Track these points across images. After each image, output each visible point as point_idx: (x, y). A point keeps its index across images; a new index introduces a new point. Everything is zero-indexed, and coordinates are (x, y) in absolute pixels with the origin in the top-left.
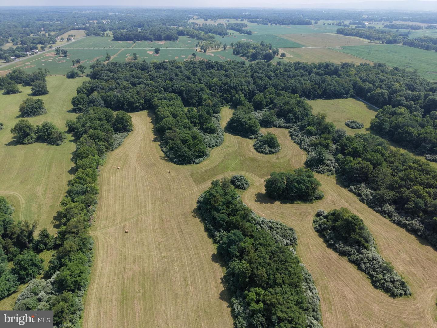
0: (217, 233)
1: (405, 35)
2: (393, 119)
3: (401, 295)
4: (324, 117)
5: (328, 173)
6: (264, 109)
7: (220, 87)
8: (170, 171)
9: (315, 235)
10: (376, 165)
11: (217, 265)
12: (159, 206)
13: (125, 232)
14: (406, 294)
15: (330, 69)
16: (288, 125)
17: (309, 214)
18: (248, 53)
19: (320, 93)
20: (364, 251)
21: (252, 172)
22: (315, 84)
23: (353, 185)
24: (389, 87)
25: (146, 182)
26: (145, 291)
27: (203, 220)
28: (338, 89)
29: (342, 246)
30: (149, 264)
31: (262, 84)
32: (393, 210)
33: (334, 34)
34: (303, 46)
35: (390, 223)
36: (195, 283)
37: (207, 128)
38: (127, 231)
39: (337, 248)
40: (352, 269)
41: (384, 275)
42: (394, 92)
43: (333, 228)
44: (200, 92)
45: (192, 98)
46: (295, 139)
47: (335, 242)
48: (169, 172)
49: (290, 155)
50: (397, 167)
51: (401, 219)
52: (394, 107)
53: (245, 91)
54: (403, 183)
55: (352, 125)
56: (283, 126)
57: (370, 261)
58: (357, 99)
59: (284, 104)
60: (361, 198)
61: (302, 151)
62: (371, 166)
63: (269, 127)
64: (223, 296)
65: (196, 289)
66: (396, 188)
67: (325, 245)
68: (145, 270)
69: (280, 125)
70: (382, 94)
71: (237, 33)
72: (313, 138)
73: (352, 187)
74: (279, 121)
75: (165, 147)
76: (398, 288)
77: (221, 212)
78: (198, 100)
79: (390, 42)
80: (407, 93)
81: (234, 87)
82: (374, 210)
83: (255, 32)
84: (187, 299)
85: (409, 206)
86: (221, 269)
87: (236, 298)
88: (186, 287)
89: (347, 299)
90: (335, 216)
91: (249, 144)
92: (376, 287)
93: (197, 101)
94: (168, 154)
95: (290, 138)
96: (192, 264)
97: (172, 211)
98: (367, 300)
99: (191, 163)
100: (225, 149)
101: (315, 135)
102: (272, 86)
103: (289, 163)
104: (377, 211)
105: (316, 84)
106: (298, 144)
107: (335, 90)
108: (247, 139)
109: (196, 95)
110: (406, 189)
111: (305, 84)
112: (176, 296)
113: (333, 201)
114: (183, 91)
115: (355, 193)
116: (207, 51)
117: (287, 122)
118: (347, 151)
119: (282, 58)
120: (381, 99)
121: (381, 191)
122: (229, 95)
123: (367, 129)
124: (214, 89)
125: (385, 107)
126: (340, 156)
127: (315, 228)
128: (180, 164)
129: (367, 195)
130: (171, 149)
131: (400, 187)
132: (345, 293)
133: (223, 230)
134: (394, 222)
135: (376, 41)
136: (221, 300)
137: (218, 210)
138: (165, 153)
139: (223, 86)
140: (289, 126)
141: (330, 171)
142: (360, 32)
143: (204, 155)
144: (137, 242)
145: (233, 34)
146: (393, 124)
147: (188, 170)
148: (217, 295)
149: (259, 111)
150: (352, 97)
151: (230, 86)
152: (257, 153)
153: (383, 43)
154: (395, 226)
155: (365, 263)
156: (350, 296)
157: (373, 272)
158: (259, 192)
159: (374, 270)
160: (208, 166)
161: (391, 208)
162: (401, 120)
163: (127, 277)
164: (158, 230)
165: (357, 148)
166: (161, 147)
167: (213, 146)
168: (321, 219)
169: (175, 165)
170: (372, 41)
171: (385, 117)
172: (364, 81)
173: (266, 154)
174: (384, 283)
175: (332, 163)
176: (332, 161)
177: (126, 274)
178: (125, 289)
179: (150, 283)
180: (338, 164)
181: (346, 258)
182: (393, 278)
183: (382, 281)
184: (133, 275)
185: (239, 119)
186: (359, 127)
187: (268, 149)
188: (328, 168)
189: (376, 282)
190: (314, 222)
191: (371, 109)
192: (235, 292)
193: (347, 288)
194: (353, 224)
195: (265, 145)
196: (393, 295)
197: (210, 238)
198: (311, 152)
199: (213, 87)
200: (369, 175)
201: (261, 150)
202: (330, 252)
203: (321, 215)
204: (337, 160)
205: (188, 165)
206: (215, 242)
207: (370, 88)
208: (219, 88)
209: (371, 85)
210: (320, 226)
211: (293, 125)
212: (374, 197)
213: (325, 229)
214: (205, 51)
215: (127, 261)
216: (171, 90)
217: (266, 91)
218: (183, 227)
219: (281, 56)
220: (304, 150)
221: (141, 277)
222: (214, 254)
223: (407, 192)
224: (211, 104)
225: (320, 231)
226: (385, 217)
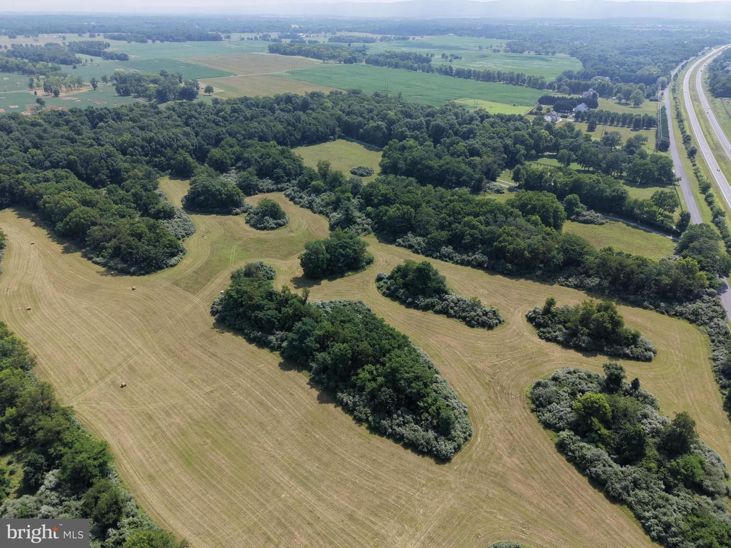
0: (272, 338)
1: (362, 51)
2: (406, 154)
3: (497, 325)
4: (327, 166)
5: (364, 233)
6: (231, 170)
7: (142, 147)
8: (134, 287)
9: (388, 301)
10: (417, 206)
11: (293, 373)
12: (152, 337)
13: (122, 386)
14: (500, 322)
15: (296, 103)
16: (279, 186)
17: (368, 281)
18: (146, 90)
19: (299, 137)
20: (446, 296)
21: (267, 256)
22: (288, 126)
23: (399, 238)
24: (384, 118)
25: (101, 313)
26: (213, 439)
27: (238, 331)
28: (321, 129)
29: (422, 301)
30: (195, 408)
31: (211, 134)
32: (452, 251)
33: (266, 53)
34: (229, 74)
35: (454, 265)
36: (278, 401)
37: (159, 212)
38: (124, 384)
39: (418, 305)
40: (441, 319)
41: (475, 311)
42: (391, 123)
43: (405, 286)
44: (109, 160)
45: (96, 171)
46: (300, 202)
47: (414, 300)
48: (133, 289)
49: (305, 223)
50: (437, 205)
51: (463, 257)
52: (400, 141)
53: (188, 148)
54: (452, 218)
55: (361, 172)
56: (273, 189)
57: (456, 303)
58: (348, 140)
59: (261, 157)
60: (414, 250)
61: (317, 215)
62: (412, 210)
63: (254, 195)
64: (321, 399)
65: (284, 407)
66: (446, 226)
67: (403, 307)
68: (195, 417)
69: (268, 189)
70: (378, 128)
71: (98, 60)
72: (324, 196)
73: (400, 240)
74: (263, 182)
75: (98, 257)
76: (492, 319)
77: (266, 308)
78: (109, 175)
79: (349, 61)
80: (407, 122)
81: (166, 144)
82: (433, 258)
83: (133, 56)
84: (278, 422)
85: (467, 241)
86: (300, 374)
87: (342, 392)
88: (268, 410)
89: (452, 348)
90: (401, 272)
91: (237, 222)
92: (472, 326)
93: (107, 176)
94: (112, 263)
95: (292, 203)
96: (258, 384)
97: (179, 336)
98: (470, 341)
99: (163, 268)
100: (205, 237)
101: (325, 191)
102: (227, 135)
103: (310, 233)
104: (436, 258)
105: (289, 124)
106: (307, 208)
107: (317, 131)
108: (231, 216)
109: (102, 166)
110: (457, 224)
111: (274, 126)
112: (262, 426)
113: (386, 262)
114: (75, 162)
115: (405, 247)
116: (61, 94)
117: (277, 182)
118: (376, 201)
119: (207, 94)
120: (380, 134)
121: (433, 234)
122: (163, 158)
123: (379, 174)
124: (131, 151)
125: (391, 142)
126: (369, 209)
127: (384, 294)
128: (144, 274)
129: (419, 244)
130: (113, 256)
131: (450, 224)
132: (448, 342)
133: (277, 331)
134: (457, 263)
135: (331, 61)
136: (323, 404)
137: (260, 308)
138: (104, 265)
139: (146, 144)
140: (282, 188)
141: (365, 230)
142: (304, 49)
143: (178, 253)
144: (152, 392)
145: (92, 60)
146: (409, 161)
147: (164, 278)
148: (316, 403)
149: (224, 174)
150: (340, 137)
151: (158, 143)
152: (259, 231)
153: (340, 63)
154: (459, 267)
155: (452, 308)
156: (454, 343)
157: (463, 314)
158: (293, 277)
159: (463, 312)
160: (193, 265)
161: (450, 249)
162: (415, 154)
163: (172, 435)
164: (175, 365)
165: (387, 194)
166: (90, 259)
167: (183, 236)
168: (386, 283)
169: (134, 277)
170: (326, 62)
171: (396, 155)
172: (348, 114)
173: (272, 229)
174: (478, 319)
175: (363, 220)
176: (362, 218)
177: (168, 434)
178: (181, 449)
179: (213, 427)
180: (371, 218)
181: (431, 311)
182: (485, 311)
183: (476, 318)
184: (180, 429)
185: (207, 187)
186: (369, 173)
187: (272, 222)
188: (361, 227)
189: (470, 321)
190: (379, 288)
191: (371, 150)
192: (337, 386)
193: (448, 338)
194: (427, 271)
195: (266, 217)
196: (490, 327)
197: (263, 349)
198: (331, 213)
199: (130, 149)
200: (413, 222)
201: (262, 225)
202: (413, 312)
203: (383, 278)
204: (368, 215)
205: (159, 272)
206: (273, 349)
207: (360, 122)
208: (140, 150)
209: (360, 119)
210: (388, 289)
211: (287, 185)
212: (428, 243)
213: (396, 290)
214: (56, 94)
215: (155, 418)
216: (47, 163)
217: (223, 143)
218: (213, 349)
219: (206, 92)
220: (319, 213)
221: (195, 427)
222: (281, 363)
223: (459, 226)
224: (140, 176)
225: (392, 294)
226: (446, 261)
